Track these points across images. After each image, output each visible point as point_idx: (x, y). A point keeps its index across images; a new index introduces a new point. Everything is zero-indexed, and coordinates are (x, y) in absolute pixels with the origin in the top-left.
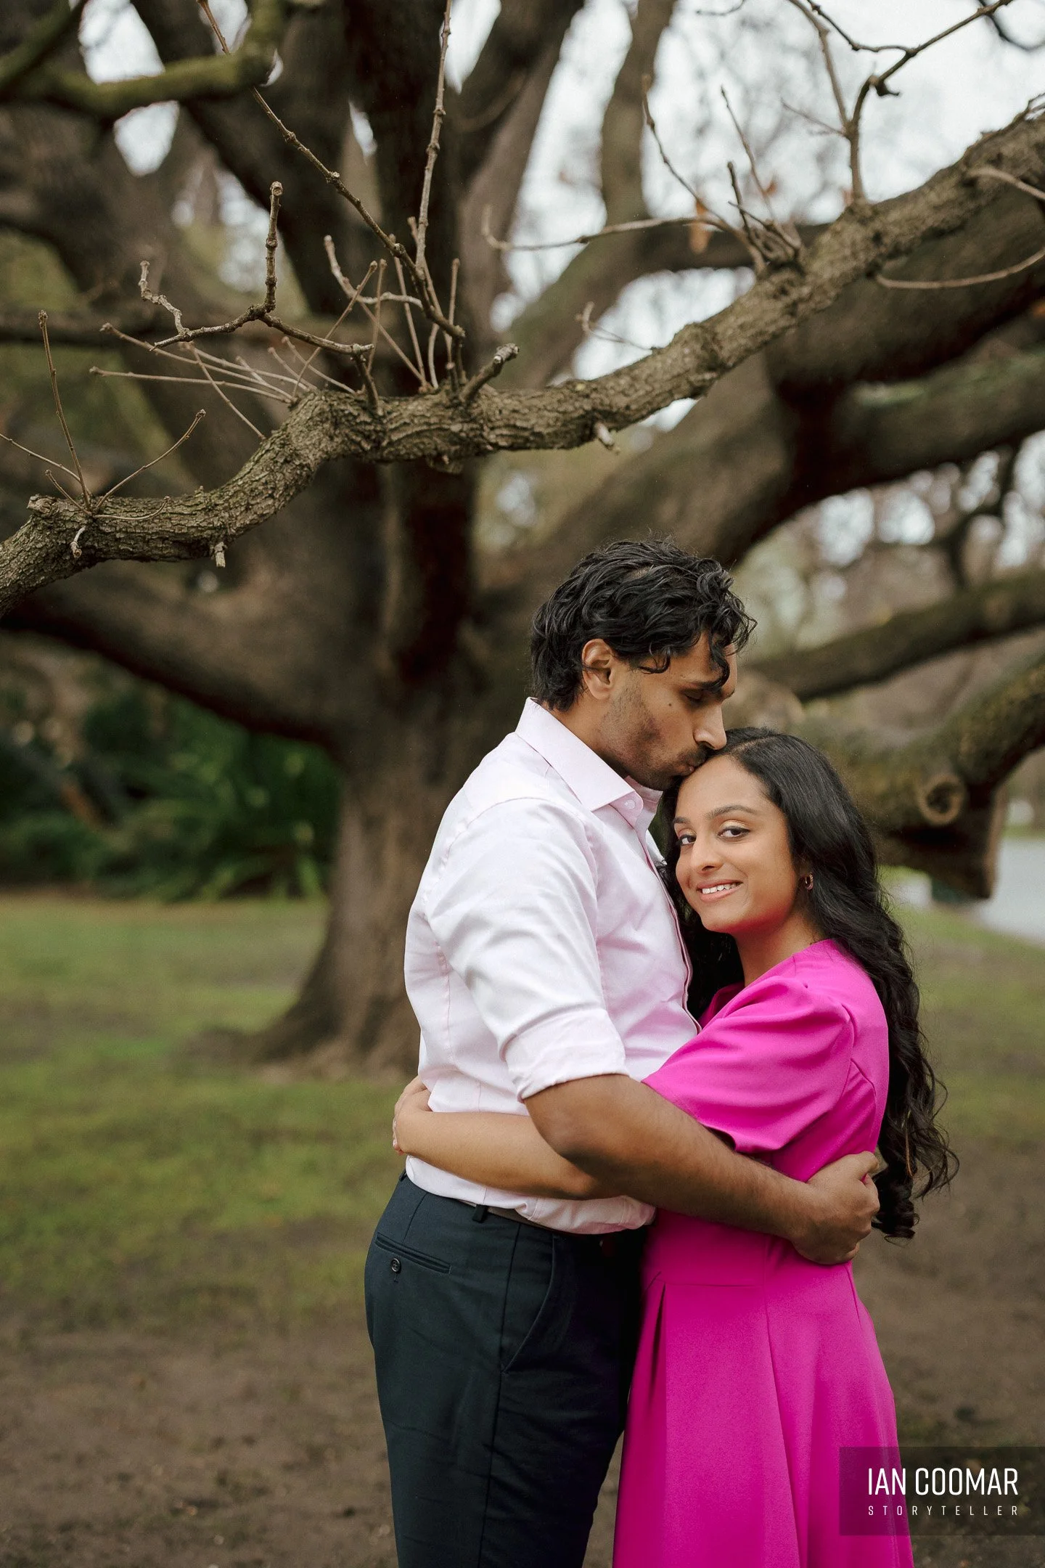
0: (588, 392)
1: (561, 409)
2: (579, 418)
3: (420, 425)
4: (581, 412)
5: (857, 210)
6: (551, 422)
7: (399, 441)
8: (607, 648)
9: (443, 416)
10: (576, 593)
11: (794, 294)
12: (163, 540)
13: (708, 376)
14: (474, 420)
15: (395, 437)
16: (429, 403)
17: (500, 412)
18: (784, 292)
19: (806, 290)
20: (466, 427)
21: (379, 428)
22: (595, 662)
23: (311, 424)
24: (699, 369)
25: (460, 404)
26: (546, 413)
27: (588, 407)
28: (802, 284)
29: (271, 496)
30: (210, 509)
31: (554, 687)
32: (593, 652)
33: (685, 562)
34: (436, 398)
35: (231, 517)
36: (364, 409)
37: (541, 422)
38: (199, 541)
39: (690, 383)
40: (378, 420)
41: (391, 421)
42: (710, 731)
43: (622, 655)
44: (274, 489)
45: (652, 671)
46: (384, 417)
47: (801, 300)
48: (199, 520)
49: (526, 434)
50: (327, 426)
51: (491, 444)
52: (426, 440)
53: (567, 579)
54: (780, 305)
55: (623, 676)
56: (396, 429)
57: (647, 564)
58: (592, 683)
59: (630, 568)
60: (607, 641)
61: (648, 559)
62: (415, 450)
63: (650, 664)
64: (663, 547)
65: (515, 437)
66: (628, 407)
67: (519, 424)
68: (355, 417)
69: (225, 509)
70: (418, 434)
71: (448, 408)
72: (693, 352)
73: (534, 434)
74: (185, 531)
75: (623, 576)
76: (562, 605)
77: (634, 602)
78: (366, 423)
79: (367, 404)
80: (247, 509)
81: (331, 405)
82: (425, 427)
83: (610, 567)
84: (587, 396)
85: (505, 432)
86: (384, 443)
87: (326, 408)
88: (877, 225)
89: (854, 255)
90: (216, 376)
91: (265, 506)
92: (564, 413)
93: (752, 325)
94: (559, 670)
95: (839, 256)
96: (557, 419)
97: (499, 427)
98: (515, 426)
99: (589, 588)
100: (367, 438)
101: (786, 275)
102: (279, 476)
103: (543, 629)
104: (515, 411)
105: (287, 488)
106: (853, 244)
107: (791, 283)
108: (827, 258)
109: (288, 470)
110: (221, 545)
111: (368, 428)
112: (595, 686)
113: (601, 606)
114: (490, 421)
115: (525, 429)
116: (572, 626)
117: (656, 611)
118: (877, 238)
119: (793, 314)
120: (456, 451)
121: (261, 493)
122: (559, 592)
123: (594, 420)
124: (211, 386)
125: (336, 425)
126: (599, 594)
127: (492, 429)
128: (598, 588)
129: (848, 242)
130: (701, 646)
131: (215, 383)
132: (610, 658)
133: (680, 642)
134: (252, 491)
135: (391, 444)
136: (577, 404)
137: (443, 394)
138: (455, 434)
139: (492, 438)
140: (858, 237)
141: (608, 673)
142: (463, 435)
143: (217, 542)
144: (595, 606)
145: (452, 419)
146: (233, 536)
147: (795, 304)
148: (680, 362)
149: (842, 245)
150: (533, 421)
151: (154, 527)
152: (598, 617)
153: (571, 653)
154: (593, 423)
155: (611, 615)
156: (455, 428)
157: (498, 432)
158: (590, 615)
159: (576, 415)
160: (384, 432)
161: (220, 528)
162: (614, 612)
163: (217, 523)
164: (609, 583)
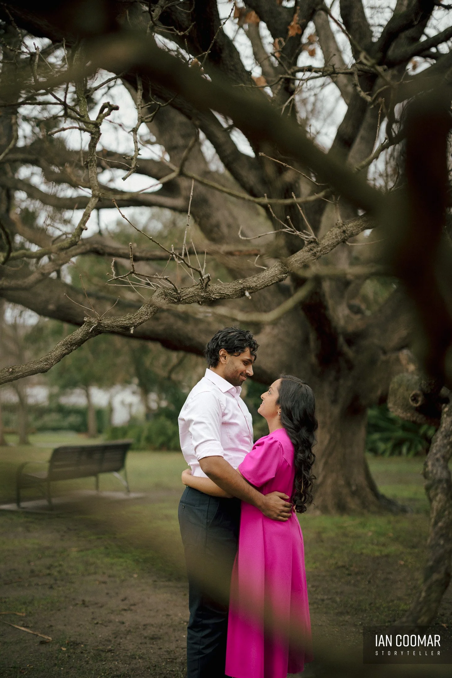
0: (242, 283)
1: (234, 288)
2: (240, 290)
3: (192, 294)
4: (240, 288)
5: (337, 224)
6: (231, 291)
7: (186, 298)
8: (225, 351)
9: (199, 292)
10: (217, 339)
11: (315, 250)
12: (118, 327)
13: (284, 275)
14: (207, 292)
15: (184, 298)
16: (195, 288)
17: (216, 289)
18: (311, 250)
19: (319, 249)
20: (205, 294)
21: (179, 296)
22: (222, 354)
23: (158, 296)
24: (281, 274)
25: (203, 288)
26: (230, 289)
27: (242, 287)
28: (318, 247)
29: (147, 315)
30: (130, 319)
31: (213, 361)
32: (221, 353)
33: (242, 331)
34: (197, 287)
35: (135, 321)
36: (175, 291)
37: (228, 291)
38: (127, 327)
39: (278, 278)
40: (179, 294)
41: (183, 294)
42: (249, 371)
43: (229, 353)
44: (148, 313)
45: (236, 356)
46: (180, 293)
47: (318, 252)
48: (127, 322)
49: (224, 295)
50: (163, 296)
51: (213, 298)
52: (194, 298)
53: (214, 336)
54: (310, 254)
55: (229, 357)
56: (184, 296)
57: (234, 332)
58: (222, 359)
59: (230, 333)
60: (225, 349)
61: (234, 331)
62: (191, 301)
63: (236, 354)
64: (237, 328)
65: (221, 296)
66: (256, 286)
67: (221, 292)
68: (172, 293)
69: (134, 319)
70: (192, 297)
71: (200, 289)
72: (279, 269)
73: (226, 295)
74: (123, 324)
75: (228, 334)
76: (213, 342)
77: (231, 340)
78: (175, 295)
79: (175, 290)
80: (140, 318)
81: (164, 291)
82: (193, 295)
83: (225, 333)
84: (242, 284)
85: (217, 295)
86: (181, 299)
87: (163, 292)
88: (344, 228)
89: (336, 237)
90: (133, 284)
91: (145, 317)
92: (235, 289)
93: (300, 260)
94: (213, 357)
95: (331, 238)
96: (233, 290)
97: (216, 294)
98: (220, 293)
99: (220, 337)
100: (176, 298)
101: (313, 245)
102: (149, 310)
103: (209, 348)
104: (220, 289)
105: (151, 313)
106: (336, 234)
107: (314, 247)
108: (327, 239)
109: (151, 308)
110: (133, 327)
111: (176, 296)
112: (223, 360)
113: (223, 342)
114: (212, 292)
115: (224, 294)
116: (216, 347)
117: (236, 342)
118: (344, 232)
119: (315, 256)
120: (203, 301)
121: (144, 314)
122: (213, 339)
123: (245, 290)
124: (132, 287)
125: (166, 295)
126: (223, 339)
127: (214, 294)
128: (222, 338)
129: (334, 234)
130: (248, 350)
131: (132, 286)
132: (226, 353)
133: (242, 349)
134: (141, 314)
135: (183, 300)
136: (239, 286)
137: (199, 285)
138: (203, 296)
139: (214, 296)
140: (338, 232)
141: (225, 357)
142: (205, 296)
143: (132, 327)
144: (222, 341)
145: (201, 292)
146: (136, 325)
147: (315, 253)
148: (274, 272)
149: (332, 235)
150: (226, 291)
151: (115, 324)
152: (223, 344)
153: (216, 353)
154: (244, 291)
155: (226, 343)
156: (202, 294)
157: (215, 295)
158: (221, 343)
159: (239, 289)
160: (181, 297)
161: (132, 324)
162: (227, 343)
163: (131, 322)
164: (225, 336)
